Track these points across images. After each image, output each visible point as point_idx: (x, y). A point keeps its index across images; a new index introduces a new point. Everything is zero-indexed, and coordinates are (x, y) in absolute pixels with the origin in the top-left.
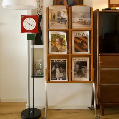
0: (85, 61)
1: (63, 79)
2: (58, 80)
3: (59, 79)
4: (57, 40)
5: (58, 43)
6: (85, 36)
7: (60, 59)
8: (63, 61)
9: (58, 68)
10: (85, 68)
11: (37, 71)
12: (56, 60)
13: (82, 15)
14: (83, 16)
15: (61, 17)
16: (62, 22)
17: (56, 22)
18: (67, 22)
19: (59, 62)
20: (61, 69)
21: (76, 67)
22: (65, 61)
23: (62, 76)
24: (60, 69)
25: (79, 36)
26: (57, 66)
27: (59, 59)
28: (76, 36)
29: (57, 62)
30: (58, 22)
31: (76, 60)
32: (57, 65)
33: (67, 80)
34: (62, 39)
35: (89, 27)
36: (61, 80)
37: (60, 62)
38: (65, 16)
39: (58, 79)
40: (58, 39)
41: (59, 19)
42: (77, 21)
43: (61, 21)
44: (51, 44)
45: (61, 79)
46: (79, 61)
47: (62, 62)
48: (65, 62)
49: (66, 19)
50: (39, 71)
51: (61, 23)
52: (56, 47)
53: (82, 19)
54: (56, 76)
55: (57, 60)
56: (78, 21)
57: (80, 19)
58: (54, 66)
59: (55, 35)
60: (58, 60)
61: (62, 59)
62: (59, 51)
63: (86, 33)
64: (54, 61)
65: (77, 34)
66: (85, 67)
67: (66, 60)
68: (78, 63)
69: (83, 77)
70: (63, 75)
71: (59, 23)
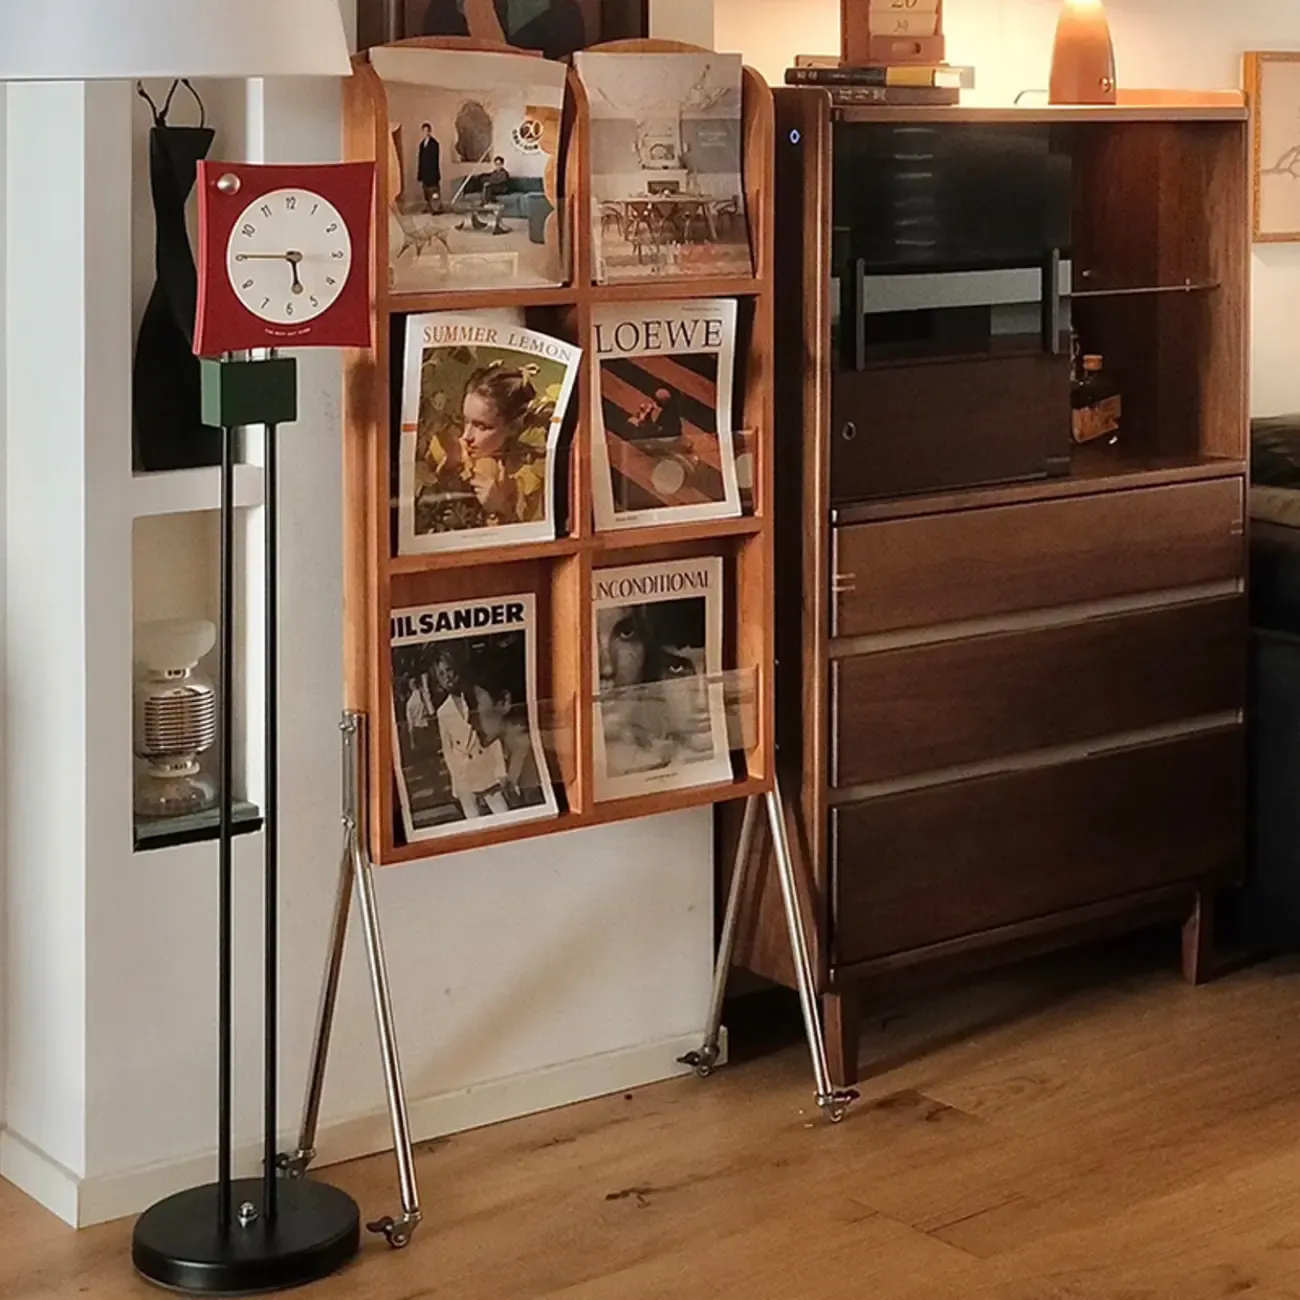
0: (689, 593)
1: (514, 803)
2: (474, 823)
3: (485, 811)
4: (475, 405)
5: (480, 435)
6: (697, 348)
7: (472, 605)
8: (494, 615)
9: (456, 694)
10: (686, 663)
11: (167, 771)
12: (434, 610)
13: (665, 141)
14: (677, 152)
15: (491, 168)
16: (506, 222)
17: (448, 223)
18: (553, 216)
19: (463, 632)
20: (484, 698)
21: (614, 661)
22: (515, 613)
23: (500, 772)
24: (472, 704)
25: (640, 351)
26: (444, 682)
27: (462, 606)
28: (618, 354)
29: (445, 635)
30: (468, 222)
31: (615, 590)
32: (442, 666)
33: (550, 808)
34: (528, 393)
35: (740, 256)
36: (504, 817)
37: (475, 631)
38: (534, 161)
39: (469, 809)
40: (482, 393)
41: (475, 184)
42: (634, 205)
43: (496, 208)
44: (419, 457)
45: (495, 801)
46: (639, 599)
47: (490, 629)
48: (514, 626)
49: (538, 183)
50: (191, 767)
51: (498, 231)
52: (465, 475)
53: (673, 188)
54: (448, 780)
55: (443, 616)
56: (638, 206)
57: (653, 187)
58: (419, 684)
59: (462, 354)
60: (450, 609)
61: (487, 603)
62: (485, 515)
63: (702, 316)
64: (412, 633)
65: (627, 337)
66: (685, 652)
67: (520, 608)
68: (631, 623)
69: (684, 754)
70: (508, 762)
71: (478, 226)
